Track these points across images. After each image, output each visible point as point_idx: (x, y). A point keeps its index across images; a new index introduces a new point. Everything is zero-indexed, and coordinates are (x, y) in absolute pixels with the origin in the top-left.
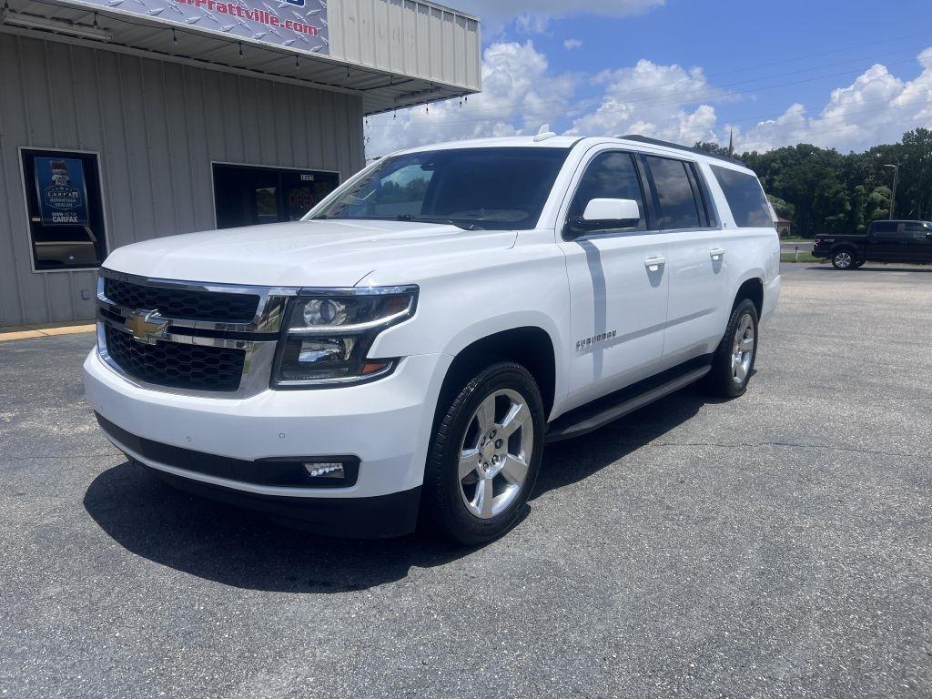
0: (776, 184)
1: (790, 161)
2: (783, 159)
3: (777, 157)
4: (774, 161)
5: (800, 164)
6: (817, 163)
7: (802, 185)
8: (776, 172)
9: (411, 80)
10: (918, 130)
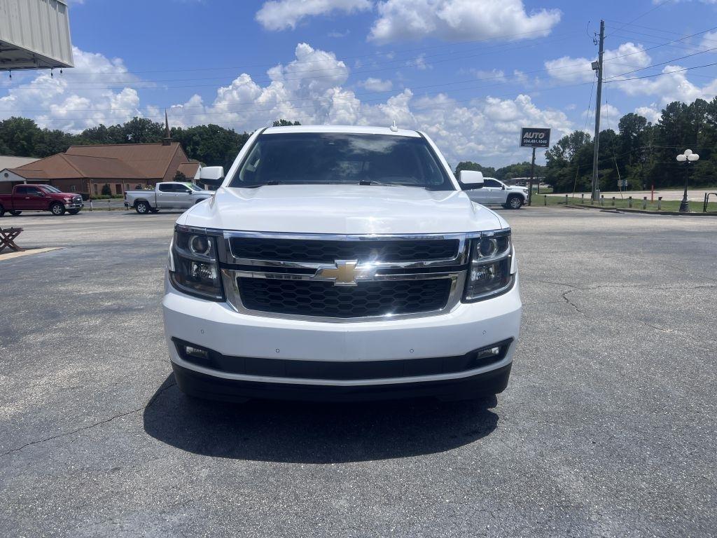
0: (198, 152)
1: (206, 136)
2: (201, 134)
3: (196, 132)
4: (194, 135)
5: (212, 139)
6: (224, 138)
7: (217, 153)
8: (197, 143)
9: (16, 49)
10: (281, 121)
